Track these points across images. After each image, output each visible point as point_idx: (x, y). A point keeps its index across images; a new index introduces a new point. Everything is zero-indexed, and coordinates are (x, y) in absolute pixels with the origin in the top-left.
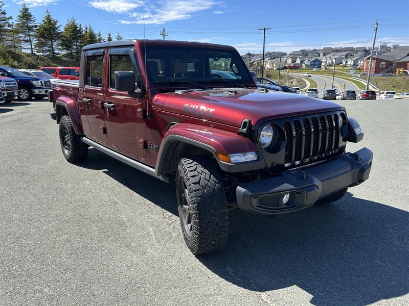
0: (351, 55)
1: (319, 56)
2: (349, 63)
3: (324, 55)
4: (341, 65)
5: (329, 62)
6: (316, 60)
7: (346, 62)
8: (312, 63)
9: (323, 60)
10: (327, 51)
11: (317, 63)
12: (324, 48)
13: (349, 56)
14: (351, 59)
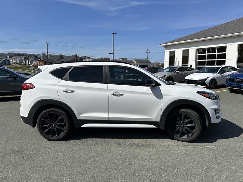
0: (27, 58)
1: (7, 57)
2: (27, 62)
3: (10, 57)
4: (22, 63)
5: (14, 61)
6: (6, 60)
7: (26, 62)
8: (4, 62)
9: (11, 60)
10: (12, 55)
11: (7, 62)
12: (9, 53)
13: (26, 59)
14: (28, 60)
